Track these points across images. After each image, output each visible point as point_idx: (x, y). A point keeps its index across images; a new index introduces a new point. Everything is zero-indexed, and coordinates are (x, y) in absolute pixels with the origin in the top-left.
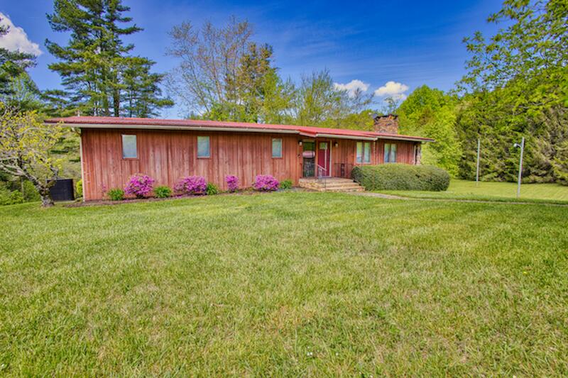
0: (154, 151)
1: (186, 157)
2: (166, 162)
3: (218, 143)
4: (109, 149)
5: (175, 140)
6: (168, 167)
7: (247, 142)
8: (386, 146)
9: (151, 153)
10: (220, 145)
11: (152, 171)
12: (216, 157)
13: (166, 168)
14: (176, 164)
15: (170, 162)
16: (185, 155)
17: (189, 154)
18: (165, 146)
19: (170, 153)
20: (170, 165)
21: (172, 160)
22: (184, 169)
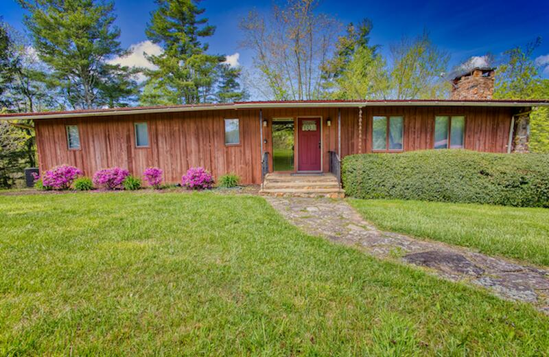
0: (93, 141)
1: (124, 146)
2: (105, 152)
3: (157, 130)
4: (57, 140)
5: (113, 128)
6: (107, 158)
7: (191, 126)
8: (440, 121)
9: (91, 143)
10: (160, 132)
11: (93, 162)
12: (155, 146)
13: (105, 159)
14: (115, 154)
15: (109, 152)
16: (123, 145)
17: (127, 143)
18: (103, 135)
19: (108, 143)
20: (109, 155)
21: (110, 150)
22: (122, 160)
